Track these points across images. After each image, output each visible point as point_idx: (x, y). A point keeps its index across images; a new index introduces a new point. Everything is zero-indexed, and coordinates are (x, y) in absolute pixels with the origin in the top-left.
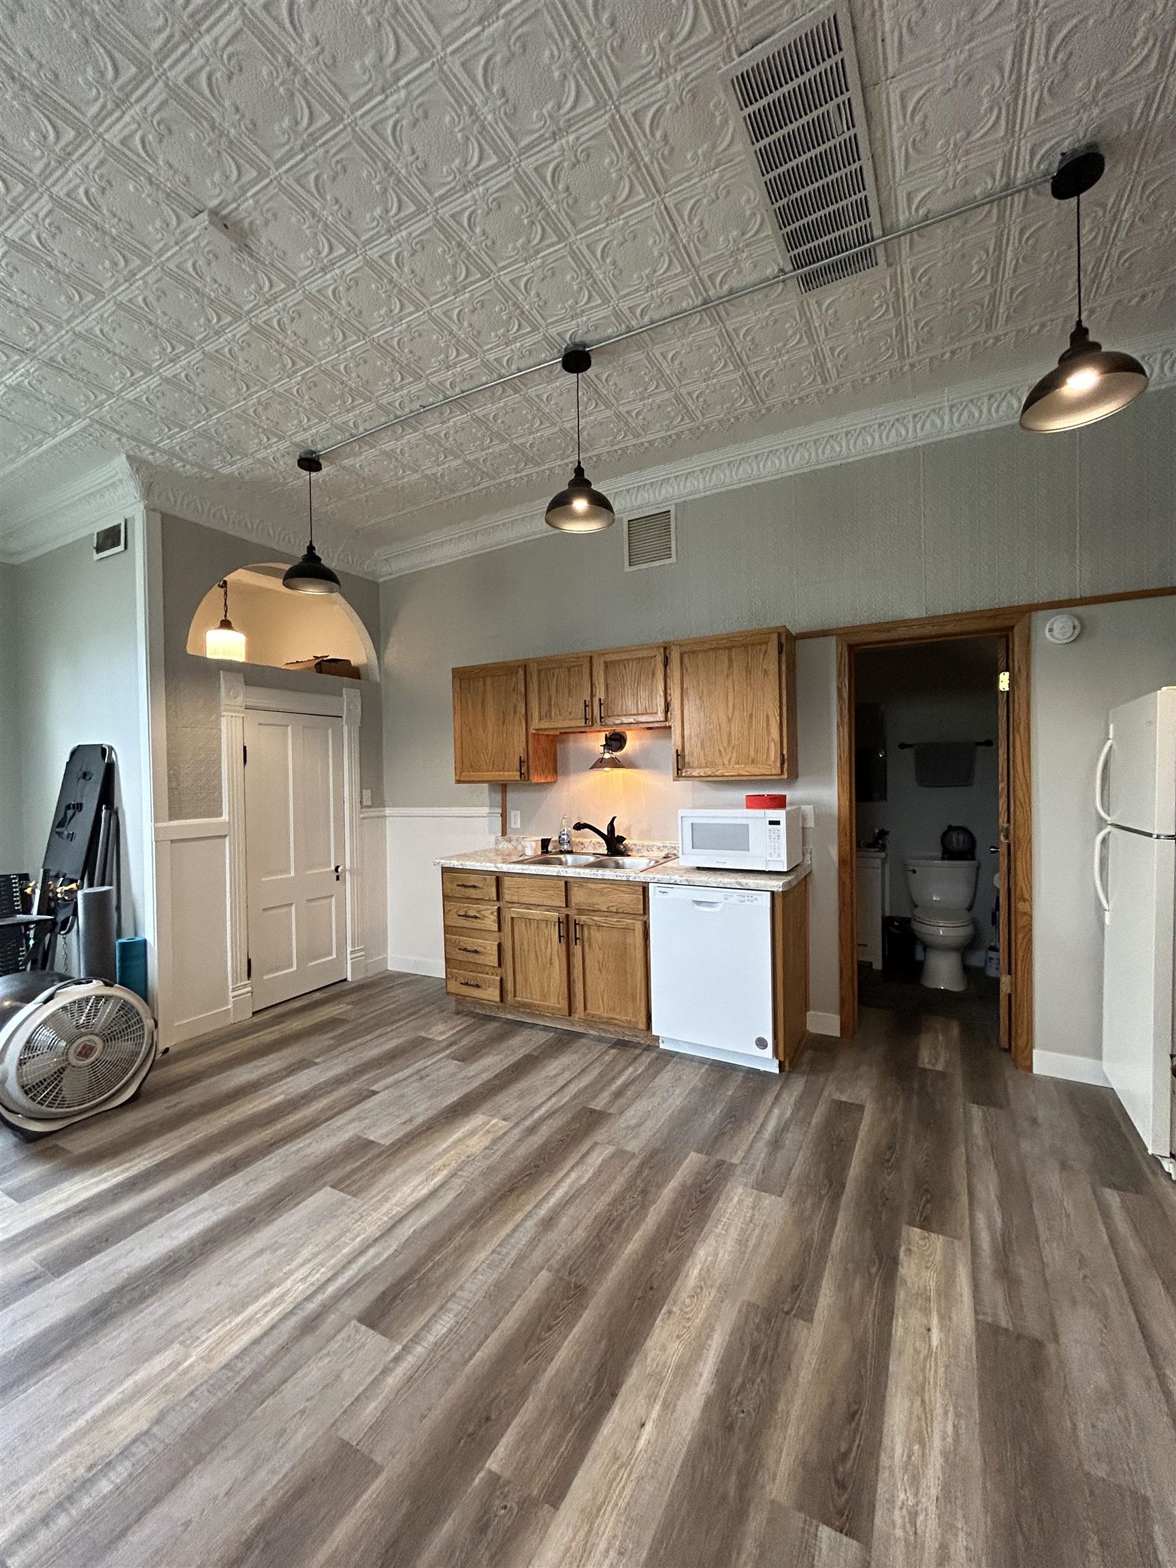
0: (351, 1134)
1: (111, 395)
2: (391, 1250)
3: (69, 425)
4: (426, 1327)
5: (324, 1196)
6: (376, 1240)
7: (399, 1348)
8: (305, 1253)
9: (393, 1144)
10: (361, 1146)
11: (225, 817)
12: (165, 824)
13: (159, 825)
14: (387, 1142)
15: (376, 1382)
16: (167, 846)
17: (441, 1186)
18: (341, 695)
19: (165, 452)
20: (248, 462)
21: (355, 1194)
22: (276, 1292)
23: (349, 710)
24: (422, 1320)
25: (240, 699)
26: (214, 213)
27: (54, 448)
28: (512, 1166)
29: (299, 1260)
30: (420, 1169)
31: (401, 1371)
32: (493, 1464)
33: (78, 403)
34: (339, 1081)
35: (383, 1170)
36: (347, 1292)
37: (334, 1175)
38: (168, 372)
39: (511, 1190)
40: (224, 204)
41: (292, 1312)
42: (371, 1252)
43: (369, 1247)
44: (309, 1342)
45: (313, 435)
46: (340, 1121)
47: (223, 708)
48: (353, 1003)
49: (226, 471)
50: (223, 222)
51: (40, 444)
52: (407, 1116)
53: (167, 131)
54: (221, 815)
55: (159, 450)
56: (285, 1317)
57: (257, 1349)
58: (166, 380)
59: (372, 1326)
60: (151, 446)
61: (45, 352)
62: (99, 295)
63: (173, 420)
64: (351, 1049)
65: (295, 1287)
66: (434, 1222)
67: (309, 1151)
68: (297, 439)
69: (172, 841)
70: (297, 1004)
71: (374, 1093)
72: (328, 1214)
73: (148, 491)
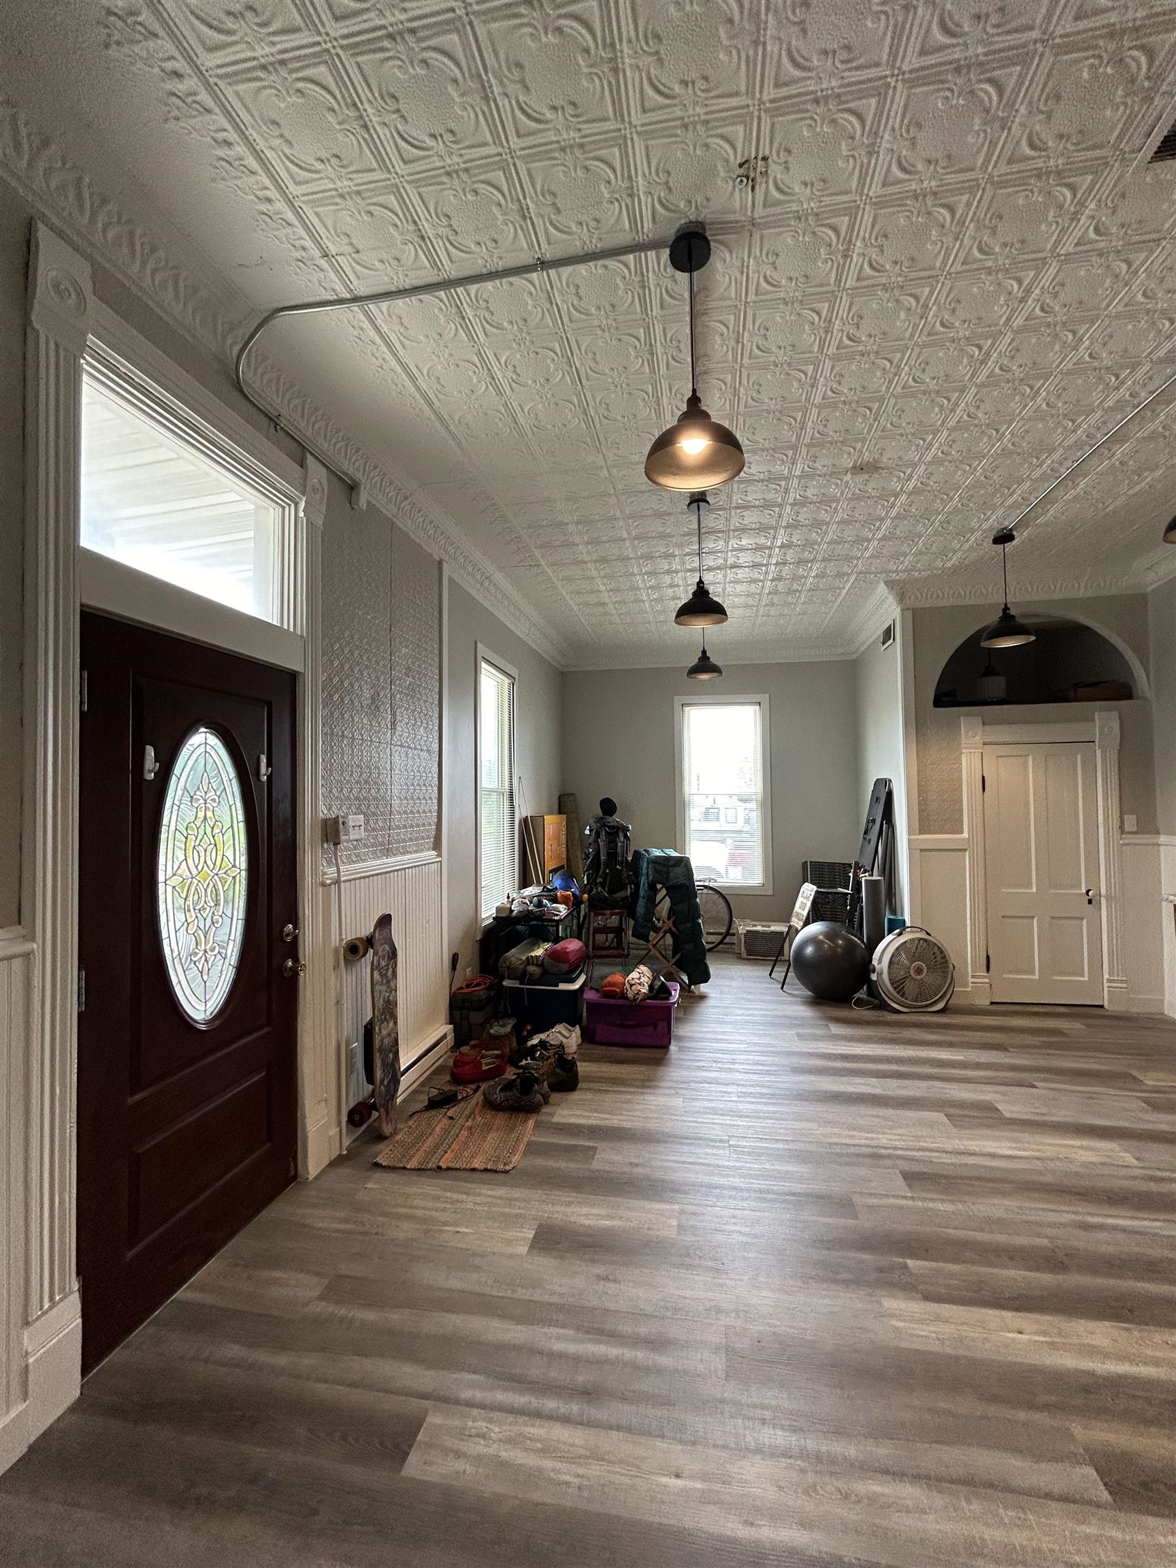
0: (987, 1098)
1: (858, 559)
2: (949, 1161)
3: (848, 581)
4: (932, 1200)
5: (939, 1117)
6: (947, 1152)
7: (909, 1195)
8: (901, 1131)
9: (1011, 1119)
10: (990, 1108)
11: (965, 835)
12: (917, 837)
13: (912, 837)
14: (1008, 1115)
15: (887, 1196)
16: (920, 853)
17: (1020, 1157)
18: (1093, 720)
19: (905, 571)
20: (959, 555)
21: (955, 1126)
22: (871, 1135)
23: (1101, 733)
24: (935, 1197)
25: (977, 738)
26: (854, 467)
27: (847, 593)
28: (1101, 1184)
29: (894, 1131)
30: (1015, 1141)
31: (903, 1202)
32: (910, 1263)
33: (846, 569)
34: (1014, 1068)
35: (989, 1127)
36: (906, 1159)
37: (953, 1111)
38: (879, 535)
39: (1080, 1194)
40: (855, 462)
41: (872, 1147)
42: (936, 1154)
43: (938, 1151)
44: (869, 1161)
45: (995, 521)
46: (988, 1088)
47: (963, 746)
48: (1087, 1026)
49: (949, 565)
50: (859, 469)
51: (839, 594)
52: (1044, 1110)
53: (815, 458)
54: (962, 832)
55: (901, 571)
56: (867, 1146)
57: (845, 1147)
58: (880, 540)
59: (905, 1178)
60: (895, 571)
61: (820, 557)
62: (828, 524)
63: (896, 556)
64: (1048, 1054)
65: (884, 1140)
66: (992, 1168)
67: (947, 1091)
68: (985, 526)
69: (921, 850)
70: (1036, 1009)
71: (1034, 1087)
72: (932, 1125)
73: (901, 598)
